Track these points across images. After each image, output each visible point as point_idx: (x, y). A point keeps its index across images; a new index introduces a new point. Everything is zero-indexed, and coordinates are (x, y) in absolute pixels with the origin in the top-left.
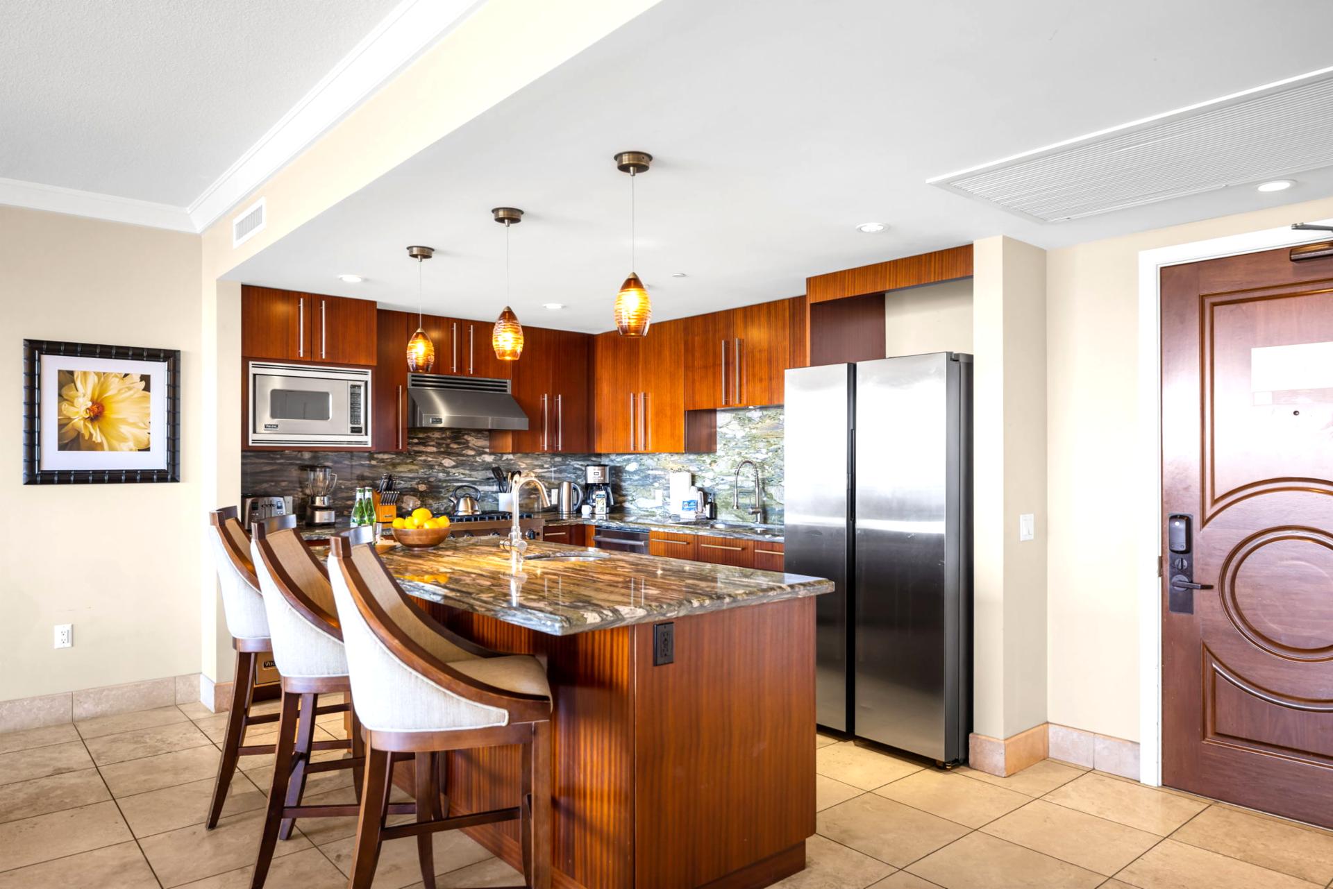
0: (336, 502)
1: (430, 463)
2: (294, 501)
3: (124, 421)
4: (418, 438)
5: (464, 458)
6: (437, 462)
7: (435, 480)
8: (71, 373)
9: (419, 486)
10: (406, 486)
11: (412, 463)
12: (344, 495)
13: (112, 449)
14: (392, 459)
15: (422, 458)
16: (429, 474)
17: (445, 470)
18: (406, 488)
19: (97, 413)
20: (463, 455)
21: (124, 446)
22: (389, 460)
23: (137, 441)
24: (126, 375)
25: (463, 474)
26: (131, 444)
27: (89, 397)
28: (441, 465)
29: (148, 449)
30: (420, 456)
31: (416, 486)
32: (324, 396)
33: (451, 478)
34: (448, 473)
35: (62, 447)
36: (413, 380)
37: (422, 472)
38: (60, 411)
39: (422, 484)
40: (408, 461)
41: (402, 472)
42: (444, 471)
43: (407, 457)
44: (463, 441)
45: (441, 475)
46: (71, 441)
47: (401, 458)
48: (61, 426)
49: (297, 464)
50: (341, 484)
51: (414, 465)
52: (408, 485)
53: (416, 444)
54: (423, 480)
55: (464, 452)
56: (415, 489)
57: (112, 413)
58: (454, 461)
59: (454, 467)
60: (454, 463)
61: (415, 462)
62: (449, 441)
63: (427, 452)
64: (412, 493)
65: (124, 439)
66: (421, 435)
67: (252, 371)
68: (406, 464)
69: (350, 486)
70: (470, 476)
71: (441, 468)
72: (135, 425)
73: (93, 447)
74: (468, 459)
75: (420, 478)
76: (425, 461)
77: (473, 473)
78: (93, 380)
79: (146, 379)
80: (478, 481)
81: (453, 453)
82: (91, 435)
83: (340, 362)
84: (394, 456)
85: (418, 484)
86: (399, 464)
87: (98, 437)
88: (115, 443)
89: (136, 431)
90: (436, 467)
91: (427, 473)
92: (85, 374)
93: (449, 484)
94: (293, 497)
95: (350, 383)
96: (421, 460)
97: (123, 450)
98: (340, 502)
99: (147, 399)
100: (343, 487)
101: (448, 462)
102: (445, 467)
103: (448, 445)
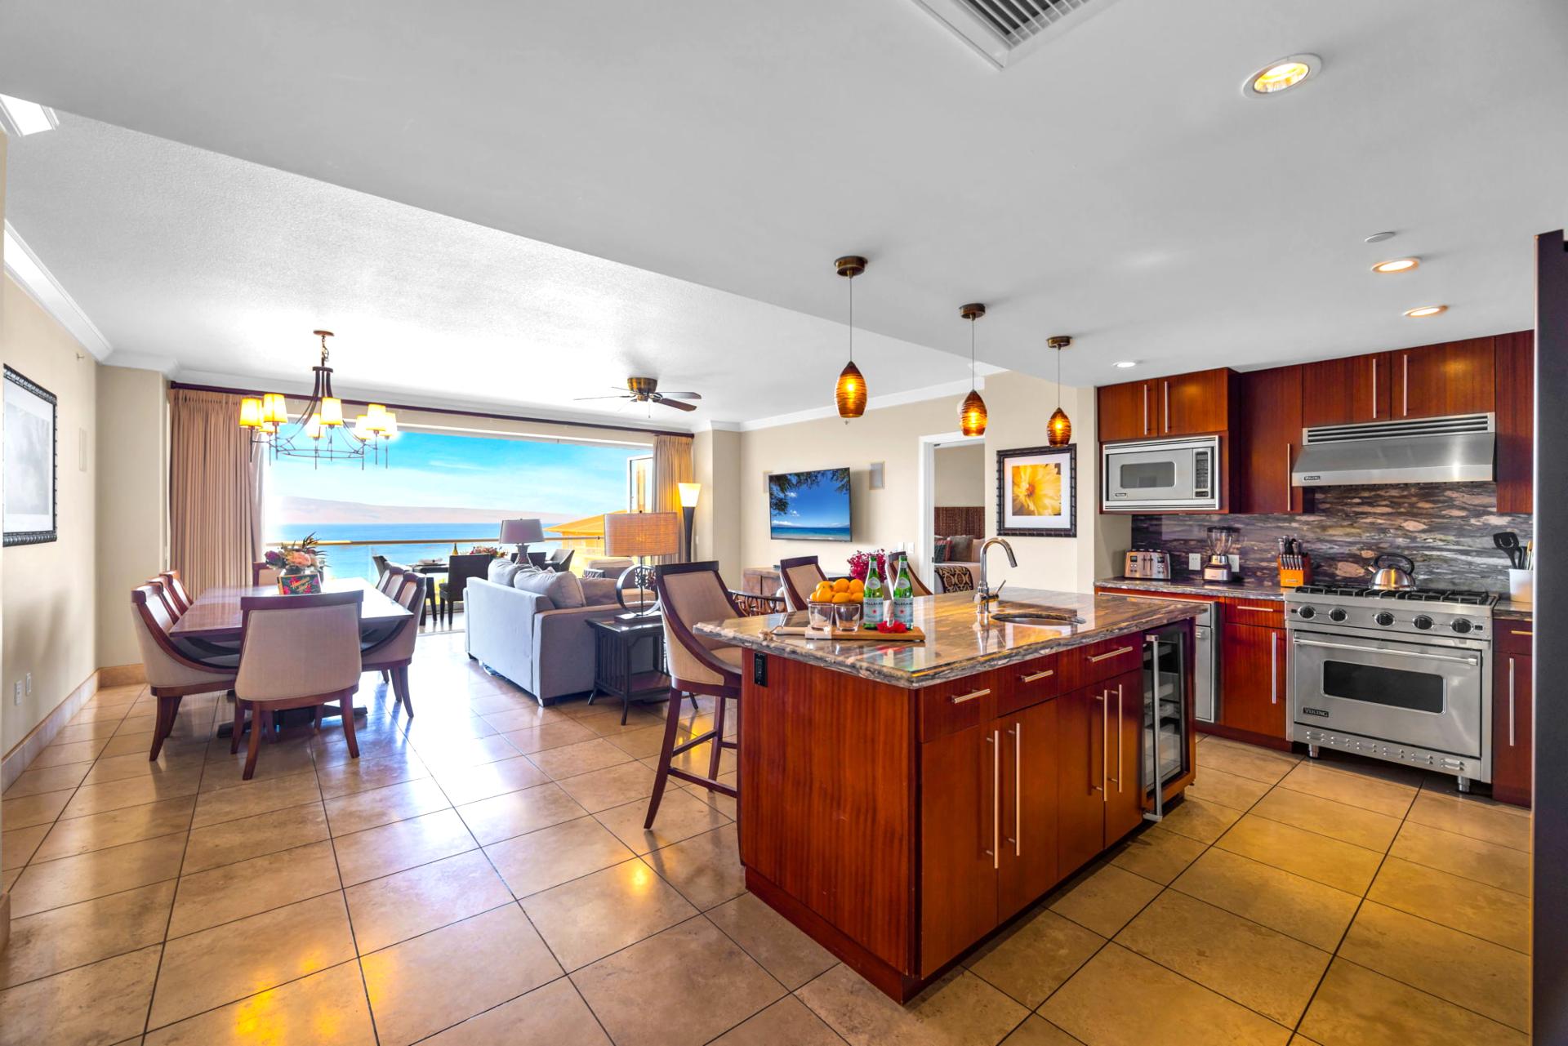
0: (1248, 562)
1: (1382, 526)
2: (1202, 559)
3: (1046, 495)
4: (1360, 498)
5: (1445, 521)
6: (1392, 525)
7: (1390, 546)
8: (1018, 467)
9: (1362, 552)
10: (1341, 551)
11: (1351, 526)
12: (1258, 556)
13: (1039, 514)
14: (1322, 521)
15: (1368, 520)
16: (1380, 539)
17: (1406, 534)
18: (1342, 553)
19: (1031, 492)
20: (1443, 517)
21: (1046, 512)
22: (1316, 523)
23: (1053, 508)
24: (1047, 465)
25: (1441, 540)
26: (1050, 511)
27: (1027, 481)
28: (1400, 528)
29: (1059, 514)
30: (1363, 518)
31: (1358, 553)
32: (1169, 466)
33: (1419, 545)
34: (1414, 539)
35: (1015, 514)
36: (1309, 436)
37: (1366, 537)
38: (1013, 491)
39: (1367, 549)
40: (1346, 523)
41: (1334, 535)
42: (1405, 536)
43: (1344, 519)
44: (1442, 498)
45: (1400, 541)
46: (1019, 511)
47: (1335, 520)
48: (1014, 500)
49: (1205, 526)
50: (1254, 545)
51: (1354, 528)
52: (1346, 550)
53: (1358, 504)
54: (1369, 547)
55: (1443, 512)
56: (1357, 555)
57: (1040, 491)
58: (1424, 524)
59: (1424, 531)
60: (1425, 527)
61: (1355, 525)
62: (1414, 499)
63: (1375, 513)
64: (1350, 559)
65: (1045, 508)
66: (1366, 494)
67: (1105, 452)
68: (1342, 526)
69: (1265, 547)
70: (1458, 543)
71: (1399, 532)
72: (1052, 498)
73: (1030, 513)
74: (1453, 521)
75: (1363, 543)
76: (1373, 523)
77: (1462, 539)
78: (1029, 471)
79: (1058, 466)
80: (1472, 551)
81: (1422, 514)
82: (1028, 506)
83: (1187, 432)
84: (1323, 518)
85: (1362, 549)
86: (1330, 527)
87: (1032, 507)
88: (1041, 510)
89: (1053, 502)
90: (1392, 531)
91: (1376, 537)
92: (1025, 467)
93: (1415, 552)
94: (1202, 554)
95: (1195, 451)
96: (1365, 523)
97: (1045, 515)
98: (1252, 563)
99: (1059, 480)
100: (1256, 548)
101: (1411, 525)
102: (1408, 531)
103: (1412, 505)
